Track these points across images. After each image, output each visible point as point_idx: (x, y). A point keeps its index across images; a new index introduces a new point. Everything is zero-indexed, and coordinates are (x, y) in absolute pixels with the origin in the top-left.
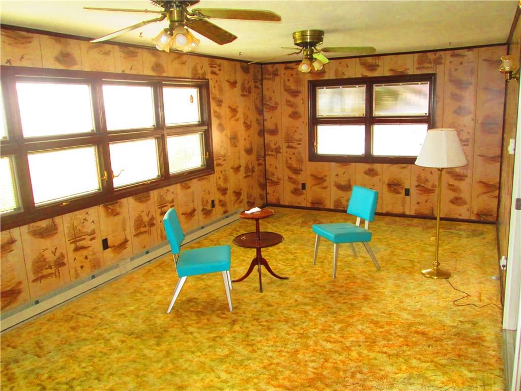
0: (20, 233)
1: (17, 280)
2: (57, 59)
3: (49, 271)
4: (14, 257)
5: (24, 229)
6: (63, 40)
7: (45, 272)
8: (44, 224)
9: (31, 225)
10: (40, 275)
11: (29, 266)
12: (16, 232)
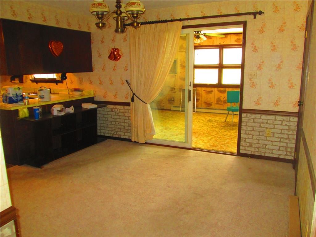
0: (215, 90)
1: (212, 102)
2: (236, 41)
3: (221, 103)
4: (211, 95)
5: (216, 89)
6: (239, 35)
7: (220, 103)
8: (222, 89)
9: (218, 88)
10: (218, 103)
11: (216, 99)
12: (213, 89)
